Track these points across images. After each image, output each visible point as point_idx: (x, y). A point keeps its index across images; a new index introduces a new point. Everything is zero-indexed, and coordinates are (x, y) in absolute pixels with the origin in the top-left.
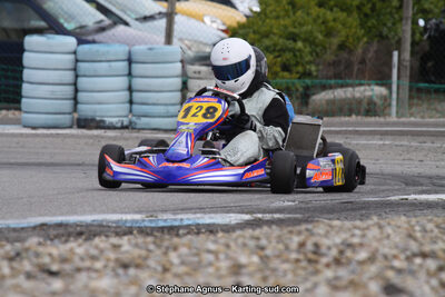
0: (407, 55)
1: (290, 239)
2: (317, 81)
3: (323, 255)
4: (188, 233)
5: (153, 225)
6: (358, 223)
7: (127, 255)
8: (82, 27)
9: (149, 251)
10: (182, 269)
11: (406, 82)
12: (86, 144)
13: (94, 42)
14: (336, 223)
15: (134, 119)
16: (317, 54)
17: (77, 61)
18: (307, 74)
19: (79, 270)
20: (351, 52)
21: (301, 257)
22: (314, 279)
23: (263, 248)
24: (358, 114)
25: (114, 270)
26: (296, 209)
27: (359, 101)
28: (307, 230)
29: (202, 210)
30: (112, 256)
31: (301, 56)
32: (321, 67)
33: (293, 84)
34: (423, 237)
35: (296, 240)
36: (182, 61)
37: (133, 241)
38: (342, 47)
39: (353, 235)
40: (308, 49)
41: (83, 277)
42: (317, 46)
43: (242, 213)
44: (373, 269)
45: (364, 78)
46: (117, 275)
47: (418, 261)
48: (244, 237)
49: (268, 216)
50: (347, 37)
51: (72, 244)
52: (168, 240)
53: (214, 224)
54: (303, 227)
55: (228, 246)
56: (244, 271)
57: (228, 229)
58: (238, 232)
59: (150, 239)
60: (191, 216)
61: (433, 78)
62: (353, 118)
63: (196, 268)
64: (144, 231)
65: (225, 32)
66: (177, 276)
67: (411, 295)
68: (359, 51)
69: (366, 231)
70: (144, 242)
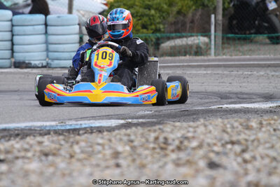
0: (220, 17)
1: (149, 135)
2: (164, 35)
3: (170, 144)
4: (86, 133)
5: (63, 128)
6: (191, 124)
7: (48, 149)
8: (15, 4)
9: (61, 145)
10: (81, 156)
11: (220, 34)
12: (20, 78)
13: (23, 13)
14: (178, 124)
15: (50, 61)
16: (164, 18)
17: (13, 26)
18: (157, 30)
19: (17, 158)
20: (185, 15)
21: (156, 146)
22: (164, 160)
23: (132, 141)
24: (190, 54)
25: (39, 157)
26: (153, 116)
27: (191, 47)
28: (160, 129)
29: (94, 118)
30: (38, 148)
31: (154, 19)
32: (166, 26)
33: (149, 36)
34: (232, 131)
35: (153, 135)
36: (79, 24)
37: (51, 139)
38: (179, 12)
39: (188, 132)
40: (158, 15)
41: (20, 162)
42: (163, 12)
43: (119, 119)
44: (201, 152)
45: (194, 32)
46: (41, 161)
47: (229, 146)
48: (120, 134)
49: (135, 121)
50: (182, 6)
51: (12, 142)
52: (73, 138)
53: (101, 127)
54: (157, 127)
55: (110, 140)
56: (121, 156)
57: (110, 129)
58: (117, 132)
59: (61, 137)
60: (86, 122)
61: (237, 31)
62: (188, 57)
63: (91, 155)
64: (57, 132)
65: (106, 4)
66: (79, 160)
67: (225, 168)
68: (190, 15)
69: (197, 129)
70: (58, 140)
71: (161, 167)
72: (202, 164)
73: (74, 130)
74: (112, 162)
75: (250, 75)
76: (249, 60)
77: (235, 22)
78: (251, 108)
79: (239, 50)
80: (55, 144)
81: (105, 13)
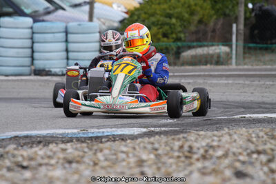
0: (242, 27)
1: (174, 143)
2: (185, 44)
3: (195, 153)
4: (108, 141)
5: (85, 136)
6: (216, 133)
7: (72, 156)
8: (36, 12)
9: (85, 152)
10: (105, 164)
11: (241, 43)
12: (40, 85)
13: (43, 21)
14: (202, 133)
16: (185, 27)
17: (33, 33)
18: (178, 39)
19: (40, 165)
20: (206, 25)
21: (181, 154)
22: (190, 168)
23: (156, 150)
24: (211, 64)
25: (63, 164)
26: (176, 124)
27: (212, 56)
28: (184, 138)
29: (116, 126)
30: (61, 155)
31: (175, 28)
32: (187, 35)
33: (170, 45)
34: (257, 141)
35: (177, 144)
36: (100, 32)
37: (75, 146)
38: (200, 22)
39: (213, 141)
40: (179, 24)
41: (43, 170)
42: (184, 21)
43: (142, 127)
44: (226, 162)
45: (215, 41)
46: (65, 168)
47: (255, 156)
48: (144, 142)
49: (158, 129)
50: (204, 15)
51: (36, 149)
52: (96, 145)
53: (124, 135)
54: (181, 136)
55: (134, 148)
56: (145, 164)
57: (133, 138)
58: (140, 140)
59: (85, 145)
60: (109, 130)
61: (258, 41)
62: (208, 67)
63: (115, 162)
64: (79, 140)
65: (126, 13)
66: (103, 168)
67: (252, 178)
68: (211, 24)
69: (222, 138)
70: (81, 147)
71: (186, 176)
72: (228, 173)
73: (97, 138)
74: (137, 170)
75: (273, 85)
76: (271, 70)
77: (256, 32)
78: (275, 118)
79: (260, 60)
80: (79, 151)
81: (126, 21)
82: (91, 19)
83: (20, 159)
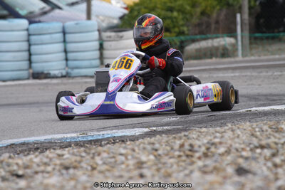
0: (246, 16)
1: (175, 142)
2: (188, 37)
3: (196, 152)
4: (108, 143)
5: (85, 139)
6: (218, 129)
7: (69, 162)
8: (31, 13)
9: (82, 157)
10: (104, 168)
11: (247, 34)
12: (39, 89)
13: (39, 22)
14: (204, 130)
15: (69, 71)
16: (187, 20)
17: (29, 35)
18: (182, 33)
19: (36, 173)
20: (209, 16)
21: (182, 154)
22: (191, 168)
23: (156, 150)
24: (217, 57)
25: (59, 171)
26: (178, 122)
27: (217, 48)
28: (185, 136)
29: (116, 127)
30: (58, 162)
31: (177, 22)
32: (190, 28)
33: (173, 40)
34: (261, 135)
35: (178, 142)
36: (99, 30)
37: (71, 152)
38: (203, 13)
39: (215, 137)
40: (181, 17)
41: (39, 177)
42: (186, 13)
43: (143, 127)
44: (229, 158)
45: (219, 33)
46: (62, 174)
47: (258, 151)
48: (144, 143)
49: (160, 129)
50: (206, 7)
51: (32, 156)
52: (94, 149)
53: (125, 136)
54: (183, 134)
55: (134, 150)
56: (145, 165)
57: (134, 139)
58: (141, 140)
59: (82, 149)
60: (109, 132)
61: (264, 30)
62: (214, 60)
63: (113, 166)
64: (79, 144)
65: (126, 8)
66: (101, 172)
67: (254, 174)
68: (214, 15)
69: (224, 134)
70: (78, 152)
71: (187, 175)
72: (230, 170)
73: (96, 141)
74: (136, 173)
75: (280, 76)
76: (279, 60)
77: (262, 21)
78: (282, 110)
79: (268, 50)
80: (76, 155)
81: (126, 17)
82: (89, 17)
83: (15, 168)
